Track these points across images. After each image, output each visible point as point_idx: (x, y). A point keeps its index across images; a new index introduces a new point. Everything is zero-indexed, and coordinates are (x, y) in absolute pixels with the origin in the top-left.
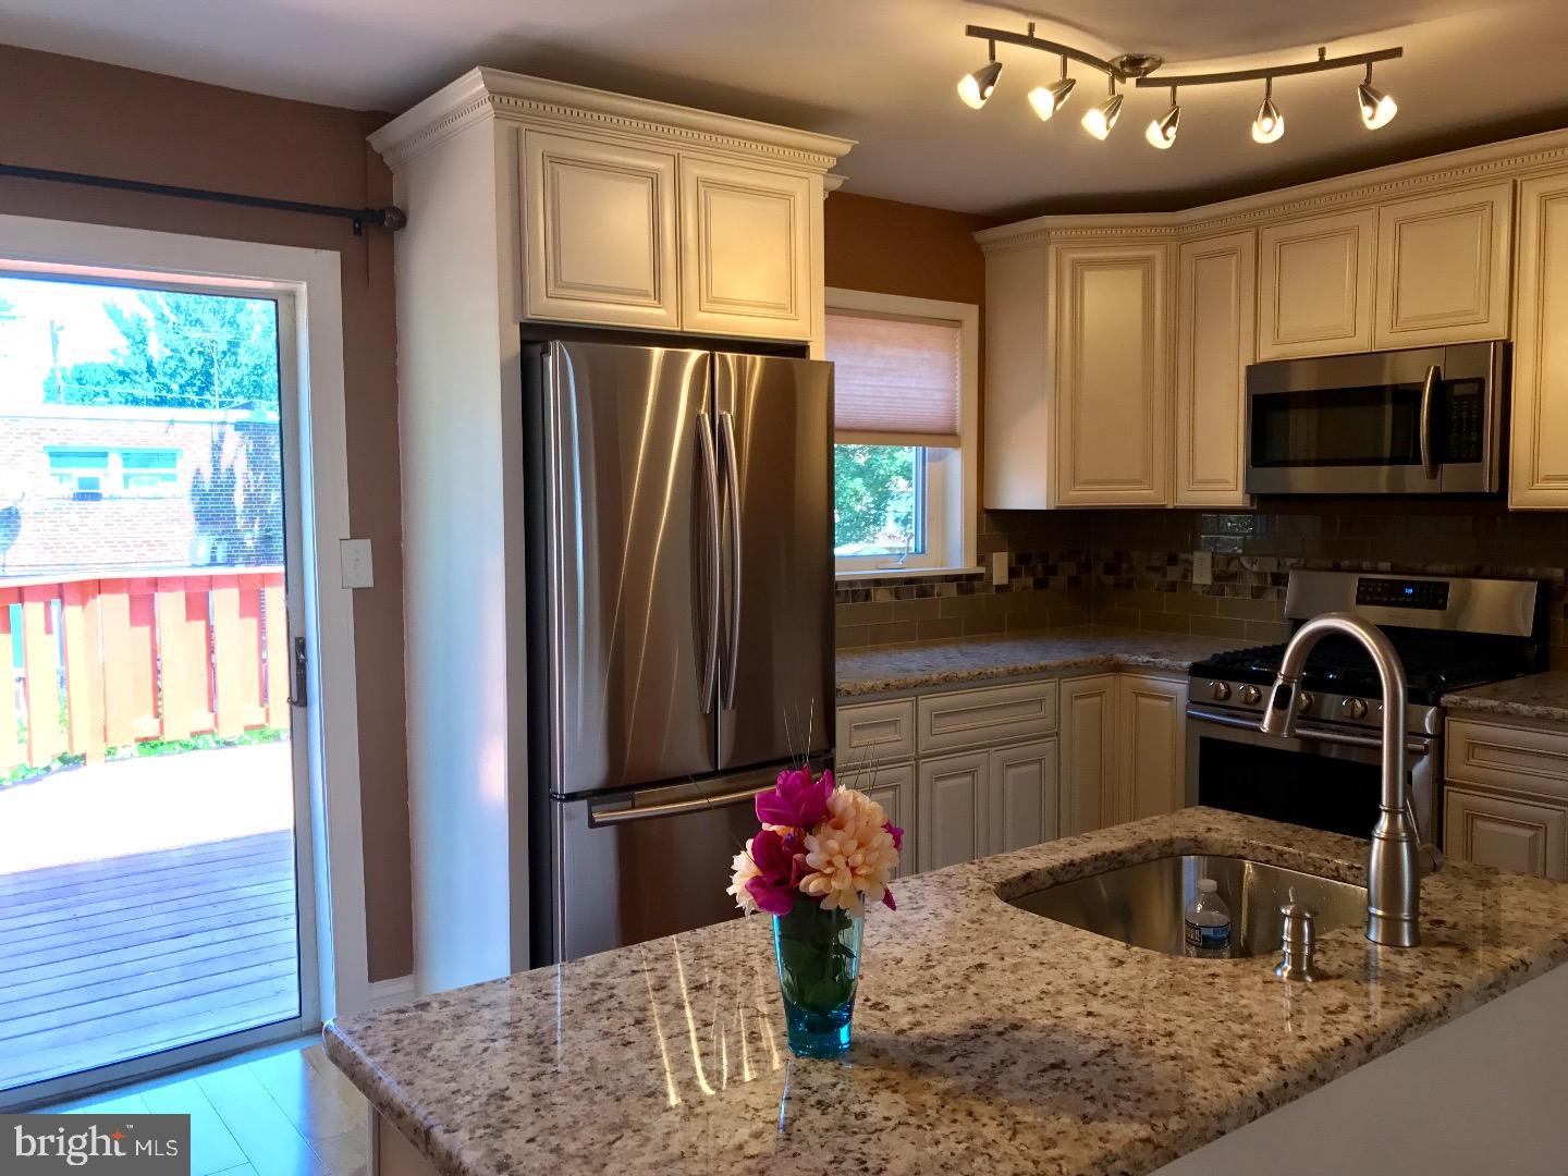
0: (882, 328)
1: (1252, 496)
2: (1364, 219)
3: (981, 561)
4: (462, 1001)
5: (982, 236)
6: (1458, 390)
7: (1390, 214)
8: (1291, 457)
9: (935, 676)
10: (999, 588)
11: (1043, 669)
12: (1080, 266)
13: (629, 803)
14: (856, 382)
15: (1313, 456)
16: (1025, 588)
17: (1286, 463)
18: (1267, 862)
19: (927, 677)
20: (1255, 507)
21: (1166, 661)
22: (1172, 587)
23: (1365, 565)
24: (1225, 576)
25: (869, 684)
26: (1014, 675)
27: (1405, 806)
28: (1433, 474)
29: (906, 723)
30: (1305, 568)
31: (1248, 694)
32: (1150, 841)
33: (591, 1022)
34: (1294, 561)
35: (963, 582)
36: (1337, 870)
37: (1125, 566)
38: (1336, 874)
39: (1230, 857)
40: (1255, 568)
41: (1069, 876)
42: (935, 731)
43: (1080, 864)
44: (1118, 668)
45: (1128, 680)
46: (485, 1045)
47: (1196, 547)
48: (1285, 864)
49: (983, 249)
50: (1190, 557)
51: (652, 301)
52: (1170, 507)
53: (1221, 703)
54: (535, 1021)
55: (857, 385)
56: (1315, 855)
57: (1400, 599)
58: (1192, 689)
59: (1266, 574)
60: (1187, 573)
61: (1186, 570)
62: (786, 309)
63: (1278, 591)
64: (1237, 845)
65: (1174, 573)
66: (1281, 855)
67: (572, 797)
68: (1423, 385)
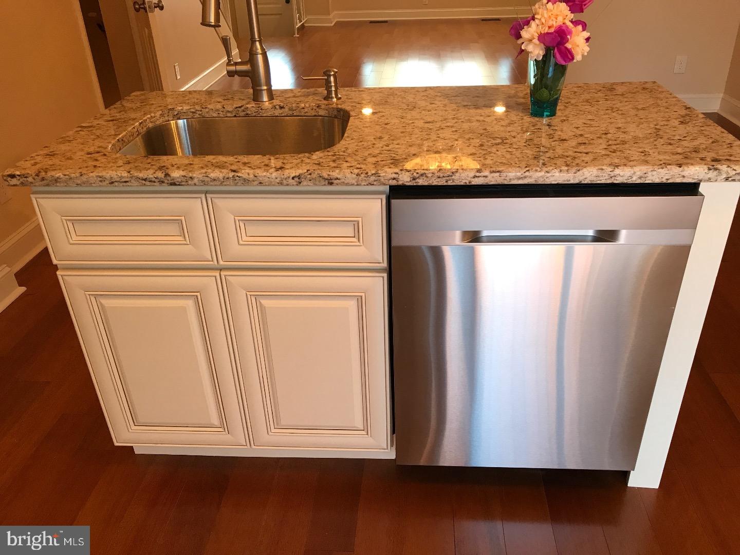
4: (692, 158)
33: (627, 137)
46: (685, 139)
54: (656, 143)
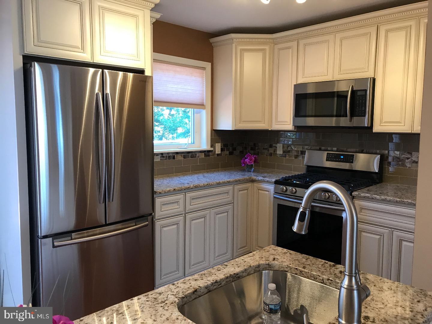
0: (178, 68)
1: (295, 126)
2: (331, 37)
3: (212, 146)
5: (212, 40)
6: (359, 93)
7: (339, 36)
8: (307, 114)
9: (192, 186)
10: (218, 155)
11: (229, 182)
12: (243, 51)
13: (70, 238)
14: (170, 86)
15: (314, 114)
16: (226, 155)
17: (305, 116)
18: (296, 274)
19: (189, 186)
20: (296, 130)
21: (267, 179)
22: (271, 155)
23: (329, 149)
24: (286, 152)
25: (168, 189)
26: (219, 185)
27: (356, 273)
28: (351, 121)
29: (181, 202)
30: (311, 149)
31: (293, 190)
32: (250, 266)
34: (307, 147)
35: (206, 153)
36: (323, 280)
37: (257, 148)
38: (322, 281)
39: (282, 271)
40: (296, 149)
41: (215, 287)
42: (192, 204)
43: (220, 282)
44: (253, 181)
45: (256, 184)
47: (278, 142)
48: (303, 276)
49: (213, 45)
50: (276, 145)
51: (80, 50)
52: (270, 129)
53: (284, 193)
55: (170, 87)
56: (314, 273)
57: (339, 160)
58: (275, 188)
59: (299, 151)
60: (275, 151)
61: (275, 149)
62: (135, 57)
63: (303, 156)
64: (284, 266)
65: (271, 150)
66: (301, 272)
67: (45, 237)
68: (348, 91)
